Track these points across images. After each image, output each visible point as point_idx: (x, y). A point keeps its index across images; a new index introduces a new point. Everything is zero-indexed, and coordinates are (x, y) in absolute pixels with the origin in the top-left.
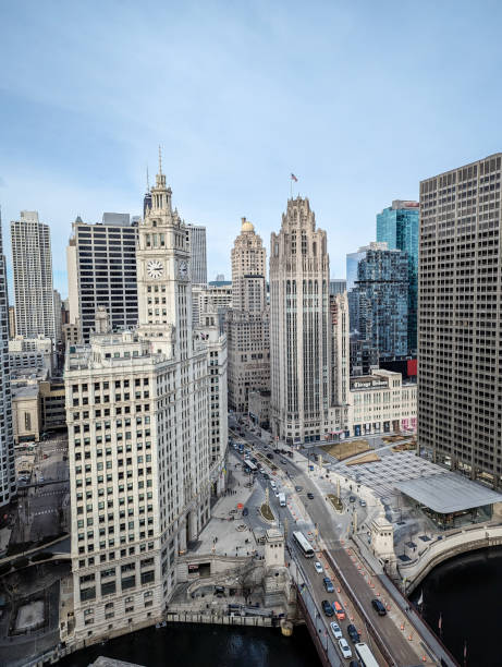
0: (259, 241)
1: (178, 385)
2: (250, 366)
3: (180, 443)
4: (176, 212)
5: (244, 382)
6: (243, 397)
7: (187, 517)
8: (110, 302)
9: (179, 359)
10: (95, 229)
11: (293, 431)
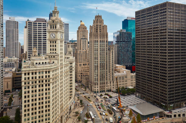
0: (86, 28)
1: (59, 73)
3: (60, 93)
5: (81, 73)
7: (61, 118)
8: (37, 46)
9: (60, 65)
11: (96, 89)
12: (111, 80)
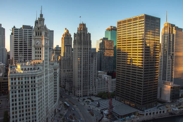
0: (70, 36)
1: (44, 79)
2: (66, 74)
3: (45, 97)
4: (46, 26)
5: (65, 78)
6: (64, 83)
7: (47, 119)
8: (23, 52)
9: (44, 71)
10: (20, 30)
11: (79, 94)
12: (94, 85)
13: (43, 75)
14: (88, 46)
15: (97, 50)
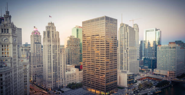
1: (13, 76)
2: (37, 69)
3: (14, 94)
5: (35, 73)
9: (13, 68)
12: (63, 78)
13: (12, 72)
14: (57, 43)
15: (65, 47)
